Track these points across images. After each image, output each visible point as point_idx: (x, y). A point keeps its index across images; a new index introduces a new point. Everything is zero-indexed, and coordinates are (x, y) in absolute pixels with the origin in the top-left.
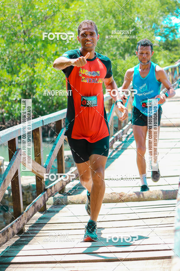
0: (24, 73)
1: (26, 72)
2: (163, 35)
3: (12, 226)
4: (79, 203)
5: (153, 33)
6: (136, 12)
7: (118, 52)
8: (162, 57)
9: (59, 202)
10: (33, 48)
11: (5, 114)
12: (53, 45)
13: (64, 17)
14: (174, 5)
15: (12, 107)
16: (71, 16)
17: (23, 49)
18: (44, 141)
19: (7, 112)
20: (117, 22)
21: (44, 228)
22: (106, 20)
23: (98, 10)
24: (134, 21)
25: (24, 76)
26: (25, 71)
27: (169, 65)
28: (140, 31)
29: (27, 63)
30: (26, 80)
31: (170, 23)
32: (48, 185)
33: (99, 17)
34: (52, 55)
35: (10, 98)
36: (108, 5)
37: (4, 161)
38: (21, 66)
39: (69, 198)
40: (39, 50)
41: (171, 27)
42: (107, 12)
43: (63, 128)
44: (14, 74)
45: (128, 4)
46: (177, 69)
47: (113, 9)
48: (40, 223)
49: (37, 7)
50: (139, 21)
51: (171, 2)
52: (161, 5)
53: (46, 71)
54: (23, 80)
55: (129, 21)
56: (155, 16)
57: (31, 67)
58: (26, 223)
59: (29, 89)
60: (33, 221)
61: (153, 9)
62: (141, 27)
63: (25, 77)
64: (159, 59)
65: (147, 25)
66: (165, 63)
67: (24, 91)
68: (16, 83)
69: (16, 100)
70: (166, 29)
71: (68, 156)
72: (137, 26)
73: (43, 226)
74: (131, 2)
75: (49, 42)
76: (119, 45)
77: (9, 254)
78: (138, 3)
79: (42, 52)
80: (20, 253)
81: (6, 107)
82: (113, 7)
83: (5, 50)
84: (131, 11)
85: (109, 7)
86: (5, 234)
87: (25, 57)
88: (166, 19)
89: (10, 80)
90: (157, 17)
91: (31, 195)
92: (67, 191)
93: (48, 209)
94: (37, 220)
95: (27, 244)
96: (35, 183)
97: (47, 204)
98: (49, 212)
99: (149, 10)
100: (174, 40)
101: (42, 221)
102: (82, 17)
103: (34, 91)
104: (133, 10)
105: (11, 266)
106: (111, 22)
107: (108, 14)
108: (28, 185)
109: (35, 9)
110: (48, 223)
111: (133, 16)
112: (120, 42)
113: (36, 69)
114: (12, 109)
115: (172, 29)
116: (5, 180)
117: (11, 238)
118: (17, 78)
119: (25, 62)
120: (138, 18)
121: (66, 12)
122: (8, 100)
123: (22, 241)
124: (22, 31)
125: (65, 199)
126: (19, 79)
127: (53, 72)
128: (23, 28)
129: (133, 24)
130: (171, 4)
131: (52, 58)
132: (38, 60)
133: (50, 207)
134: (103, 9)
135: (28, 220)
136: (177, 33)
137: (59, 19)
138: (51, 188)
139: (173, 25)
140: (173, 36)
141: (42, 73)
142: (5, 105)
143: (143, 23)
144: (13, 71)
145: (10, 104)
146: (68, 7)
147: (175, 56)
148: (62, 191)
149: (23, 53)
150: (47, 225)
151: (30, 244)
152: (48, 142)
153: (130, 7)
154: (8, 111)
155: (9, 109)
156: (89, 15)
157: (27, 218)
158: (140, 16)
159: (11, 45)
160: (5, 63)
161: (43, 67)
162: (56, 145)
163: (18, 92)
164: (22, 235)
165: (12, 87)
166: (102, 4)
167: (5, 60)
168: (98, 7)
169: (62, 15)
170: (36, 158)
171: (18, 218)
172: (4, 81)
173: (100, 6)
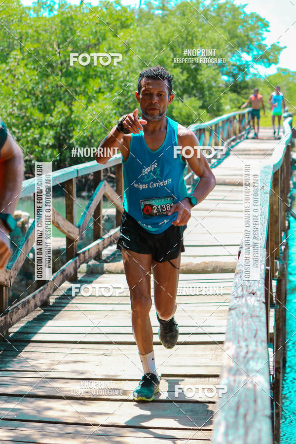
0: (59, 112)
1: (61, 112)
2: (231, 74)
3: (34, 297)
4: (118, 273)
5: (217, 71)
6: (200, 45)
8: (228, 101)
9: (93, 271)
10: (71, 84)
12: (96, 80)
13: (112, 47)
14: (245, 39)
15: (43, 153)
16: (120, 46)
17: (60, 83)
18: (79, 196)
21: (73, 301)
23: (153, 41)
25: (59, 116)
26: (60, 110)
27: (237, 111)
28: (203, 69)
29: (63, 100)
30: (61, 120)
31: (240, 61)
32: (81, 249)
33: (154, 49)
34: (94, 92)
35: (40, 142)
36: (165, 35)
37: (29, 217)
38: (56, 104)
39: (106, 266)
40: (79, 85)
41: (241, 65)
42: (163, 43)
43: (103, 181)
44: (48, 113)
45: (190, 35)
46: (246, 116)
47: (171, 40)
48: (67, 294)
49: (79, 34)
51: (242, 35)
52: (229, 38)
53: (87, 112)
54: (57, 121)
56: (222, 51)
57: (68, 105)
58: (51, 293)
59: (64, 132)
60: (61, 292)
61: (220, 43)
63: (60, 118)
64: (224, 103)
66: (232, 108)
67: (58, 134)
68: (48, 123)
69: (48, 144)
70: (234, 68)
71: (108, 216)
73: (73, 298)
74: (194, 33)
75: (91, 76)
77: (29, 330)
78: (201, 34)
79: (83, 88)
80: (43, 330)
81: (35, 153)
82: (171, 37)
83: (38, 83)
84: (193, 44)
85: (167, 38)
86: (25, 306)
87: (62, 93)
88: (235, 55)
89: (42, 120)
90: (224, 53)
91: (60, 261)
92: (103, 258)
93: (79, 279)
94: (65, 291)
95: (51, 319)
96: (65, 247)
97: (79, 272)
98: (80, 281)
99: (215, 43)
100: (244, 81)
102: (132, 48)
103: (71, 135)
104: (195, 42)
105: (31, 344)
106: (168, 56)
107: (164, 47)
108: (58, 248)
109: (76, 36)
110: (78, 295)
112: (178, 80)
113: (74, 108)
114: (42, 155)
115: (242, 67)
116: (28, 240)
117: (32, 311)
118: (51, 118)
119: (61, 100)
121: (113, 41)
122: (38, 144)
123: (45, 315)
124: (59, 62)
125: (101, 267)
126: (53, 119)
127: (94, 113)
128: (60, 58)
130: (241, 37)
131: (95, 95)
132: (77, 98)
133: (82, 276)
134: (159, 39)
135: (55, 290)
136: (247, 72)
137: (105, 49)
138: (84, 253)
139: (244, 62)
140: (243, 76)
141: (81, 114)
142: (35, 151)
144: (46, 110)
145: (40, 149)
146: (116, 35)
147: (244, 100)
148: (98, 257)
149: (59, 88)
150: (77, 297)
151: (55, 320)
152: (84, 198)
153: (192, 39)
154: (37, 157)
155: (38, 155)
156: (142, 47)
157: (53, 287)
159: (45, 78)
160: (37, 99)
162: (92, 200)
163: (50, 135)
164: (46, 309)
165: (43, 128)
166: (157, 33)
167: (36, 96)
168: (153, 37)
169: (109, 44)
170: (68, 215)
171: (42, 288)
172: (35, 120)
173: (156, 36)
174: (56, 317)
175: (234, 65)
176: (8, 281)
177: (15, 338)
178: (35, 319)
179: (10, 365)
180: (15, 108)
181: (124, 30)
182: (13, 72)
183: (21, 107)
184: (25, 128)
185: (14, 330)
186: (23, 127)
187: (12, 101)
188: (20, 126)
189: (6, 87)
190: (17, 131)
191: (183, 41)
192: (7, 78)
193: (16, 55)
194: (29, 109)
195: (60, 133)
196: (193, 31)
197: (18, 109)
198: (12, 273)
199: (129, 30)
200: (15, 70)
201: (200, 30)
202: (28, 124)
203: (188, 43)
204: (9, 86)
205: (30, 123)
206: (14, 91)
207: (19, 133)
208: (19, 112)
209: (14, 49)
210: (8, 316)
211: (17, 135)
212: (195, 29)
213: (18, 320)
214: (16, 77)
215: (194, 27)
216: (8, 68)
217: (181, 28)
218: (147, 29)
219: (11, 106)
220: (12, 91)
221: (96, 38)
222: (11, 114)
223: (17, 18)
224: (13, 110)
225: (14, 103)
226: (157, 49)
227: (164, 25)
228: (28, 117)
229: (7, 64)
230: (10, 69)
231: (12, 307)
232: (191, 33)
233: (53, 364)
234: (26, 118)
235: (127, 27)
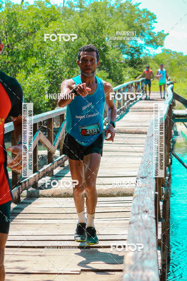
2: (129, 54)
4: (49, 197)
5: (120, 52)
6: (107, 33)
8: (127, 73)
9: (32, 195)
10: (15, 61)
12: (33, 58)
14: (140, 28)
17: (7, 61)
20: (90, 40)
21: (17, 217)
22: (80, 38)
23: (74, 30)
24: (104, 40)
27: (134, 80)
28: (109, 50)
31: (136, 44)
32: (22, 180)
34: (31, 67)
39: (41, 192)
40: (21, 62)
41: (136, 47)
42: (81, 31)
43: (38, 131)
45: (100, 26)
46: (140, 83)
48: (14, 212)
49: (20, 25)
50: (109, 40)
51: (137, 26)
52: (128, 28)
53: (26, 81)
55: (100, 40)
62: (110, 46)
64: (125, 74)
65: (116, 45)
66: (130, 78)
70: (132, 49)
71: (42, 155)
72: (107, 45)
73: (17, 215)
74: (103, 24)
75: (29, 55)
78: (108, 25)
79: (23, 63)
82: (86, 27)
84: (102, 32)
85: (83, 28)
87: (8, 67)
92: (39, 186)
93: (21, 201)
94: (12, 210)
96: (11, 178)
97: (22, 196)
98: (23, 203)
100: (139, 58)
101: (16, 211)
104: (103, 30)
106: (84, 41)
107: (82, 34)
109: (18, 26)
110: (21, 213)
111: (104, 36)
115: (137, 49)
120: (108, 38)
121: (45, 30)
124: (6, 45)
125: (37, 193)
127: (32, 82)
128: (7, 43)
129: (104, 43)
130: (137, 27)
131: (32, 69)
132: (19, 70)
133: (23, 199)
134: (78, 29)
136: (141, 52)
138: (25, 182)
139: (139, 45)
140: (138, 55)
141: (22, 82)
143: (112, 43)
146: (47, 25)
147: (139, 72)
148: (35, 185)
149: (6, 64)
150: (20, 214)
153: (102, 28)
161: (24, 76)
168: (73, 27)
173: (75, 26)
175: (131, 47)
181: (53, 22)
191: (95, 30)
196: (102, 23)
199: (57, 22)
201: (107, 22)
203: (99, 32)
212: (104, 21)
215: (103, 20)
217: (93, 21)
218: (69, 21)
221: (33, 28)
227: (81, 19)
235: (55, 20)
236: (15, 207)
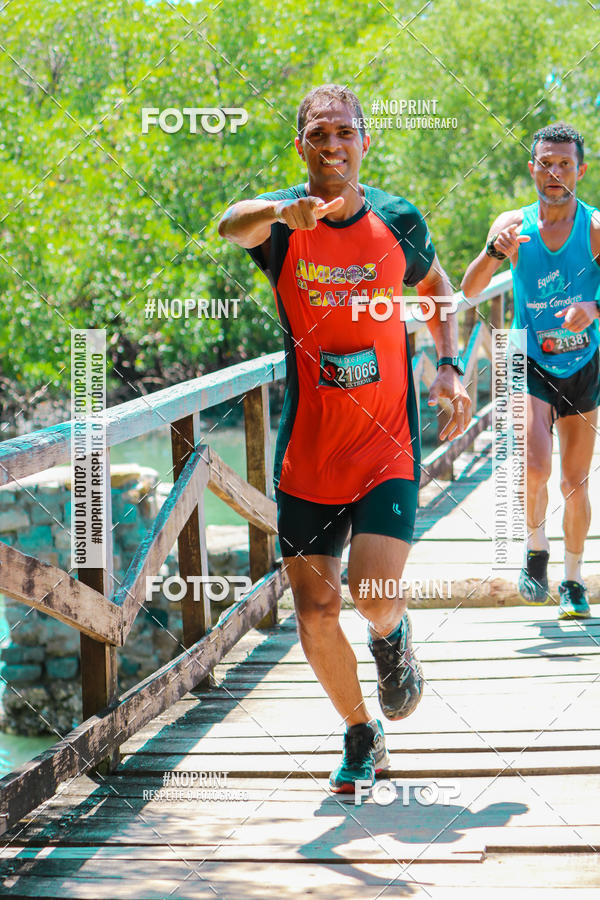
3: (177, 668)
5: (596, 120)
6: (550, 59)
7: (493, 175)
10: (248, 160)
11: (162, 348)
13: (341, 70)
15: (184, 327)
16: (361, 66)
17: (220, 162)
19: (167, 341)
20: (493, 85)
21: (270, 676)
22: (461, 80)
23: (440, 52)
24: (542, 85)
28: (559, 115)
29: (229, 200)
30: (225, 248)
33: (442, 72)
36: (469, 39)
37: (157, 480)
38: (213, 210)
40: (267, 164)
42: (464, 57)
44: (192, 231)
45: (528, 36)
47: (482, 50)
48: (257, 660)
49: (263, 41)
50: (557, 84)
54: (217, 251)
55: (529, 83)
58: (217, 659)
59: (232, 276)
60: (239, 656)
62: (562, 101)
65: (582, 97)
67: (219, 281)
68: (196, 256)
72: (553, 99)
73: (268, 670)
74: (536, 30)
76: (498, 153)
77: (167, 748)
78: (555, 32)
79: (275, 169)
80: (201, 746)
81: (166, 326)
82: (481, 42)
83: (168, 162)
84: (534, 57)
85: (471, 44)
86: (157, 691)
87: (225, 183)
89: (181, 248)
93: (281, 623)
94: (250, 653)
95: (219, 720)
96: (246, 547)
97: (281, 607)
98: (285, 629)
99: (587, 54)
101: (264, 657)
102: (390, 71)
103: (249, 282)
104: (539, 51)
106: (476, 88)
107: (466, 66)
108: (227, 551)
109: (256, 44)
110: (281, 661)
111: (539, 68)
112: (500, 145)
114: (182, 332)
116: (161, 534)
117: (174, 702)
118: (200, 244)
120: (555, 76)
121: (345, 56)
123: (205, 711)
126: (206, 245)
128: (220, 100)
129: (540, 93)
133: (288, 616)
134: (453, 49)
135: (225, 651)
137: (325, 75)
143: (569, 90)
144: (187, 224)
146: (351, 40)
149: (220, 171)
150: (278, 667)
151: (228, 721)
153: (533, 46)
154: (172, 337)
155: (174, 333)
156: (413, 67)
157: (221, 644)
158: (560, 71)
159: (185, 149)
160: (167, 201)
163: (201, 284)
164: (205, 695)
165: (185, 268)
166: (450, 33)
167: (165, 191)
168: (438, 43)
169: (335, 63)
170: (252, 473)
171: (195, 646)
172: (164, 250)
173: (445, 40)
174: (231, 715)
176: (117, 633)
177: (136, 767)
178: (181, 721)
179: (126, 831)
180: (116, 223)
181: (372, 28)
182: (110, 137)
183: (131, 220)
184: (140, 269)
185: (131, 747)
186: (135, 266)
187: (110, 205)
188: (129, 265)
189: (94, 174)
190: (122, 275)
191: (511, 49)
192: (94, 152)
193: (117, 96)
194: (149, 224)
195: (223, 280)
196: (535, 26)
197: (122, 224)
198: (125, 612)
199: (386, 29)
200: (114, 129)
201: (550, 22)
202: (148, 259)
203: (524, 56)
204: (102, 171)
205: (153, 256)
206: (113, 180)
207: (126, 280)
208: (126, 232)
209: (110, 82)
210: (119, 715)
211: (123, 285)
212: (539, 21)
213: (142, 724)
214: (118, 148)
215: (537, 15)
216: (96, 128)
217: (504, 20)
218: (425, 24)
219: (106, 216)
220: (107, 181)
221: (306, 50)
222: (106, 236)
223: (114, 7)
224: (112, 227)
225: (113, 209)
226: (448, 70)
227: (464, 14)
228: (146, 242)
229: (95, 116)
230: (102, 130)
231: (127, 694)
232: (529, 32)
233: (225, 827)
234: (141, 245)
235: (379, 21)
236: (261, 643)
